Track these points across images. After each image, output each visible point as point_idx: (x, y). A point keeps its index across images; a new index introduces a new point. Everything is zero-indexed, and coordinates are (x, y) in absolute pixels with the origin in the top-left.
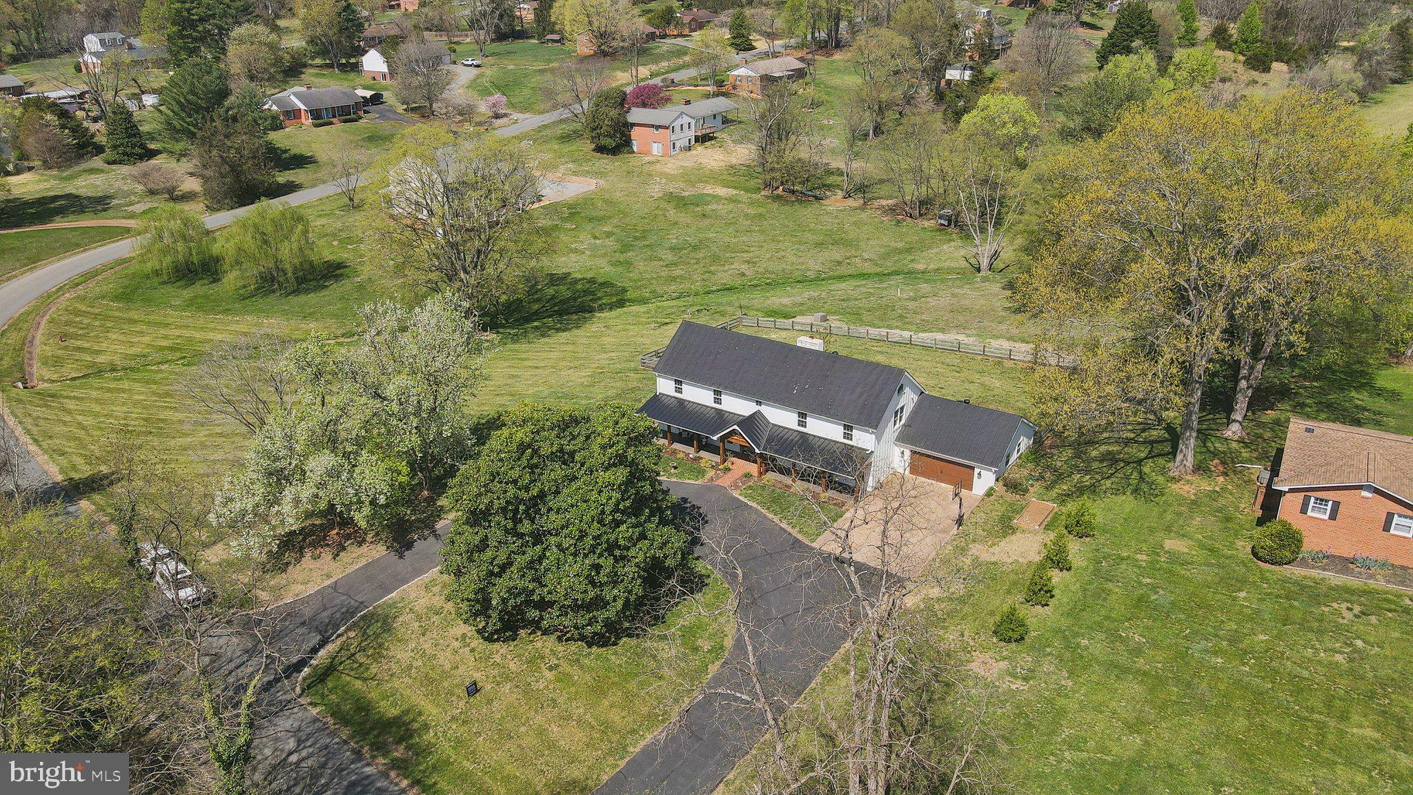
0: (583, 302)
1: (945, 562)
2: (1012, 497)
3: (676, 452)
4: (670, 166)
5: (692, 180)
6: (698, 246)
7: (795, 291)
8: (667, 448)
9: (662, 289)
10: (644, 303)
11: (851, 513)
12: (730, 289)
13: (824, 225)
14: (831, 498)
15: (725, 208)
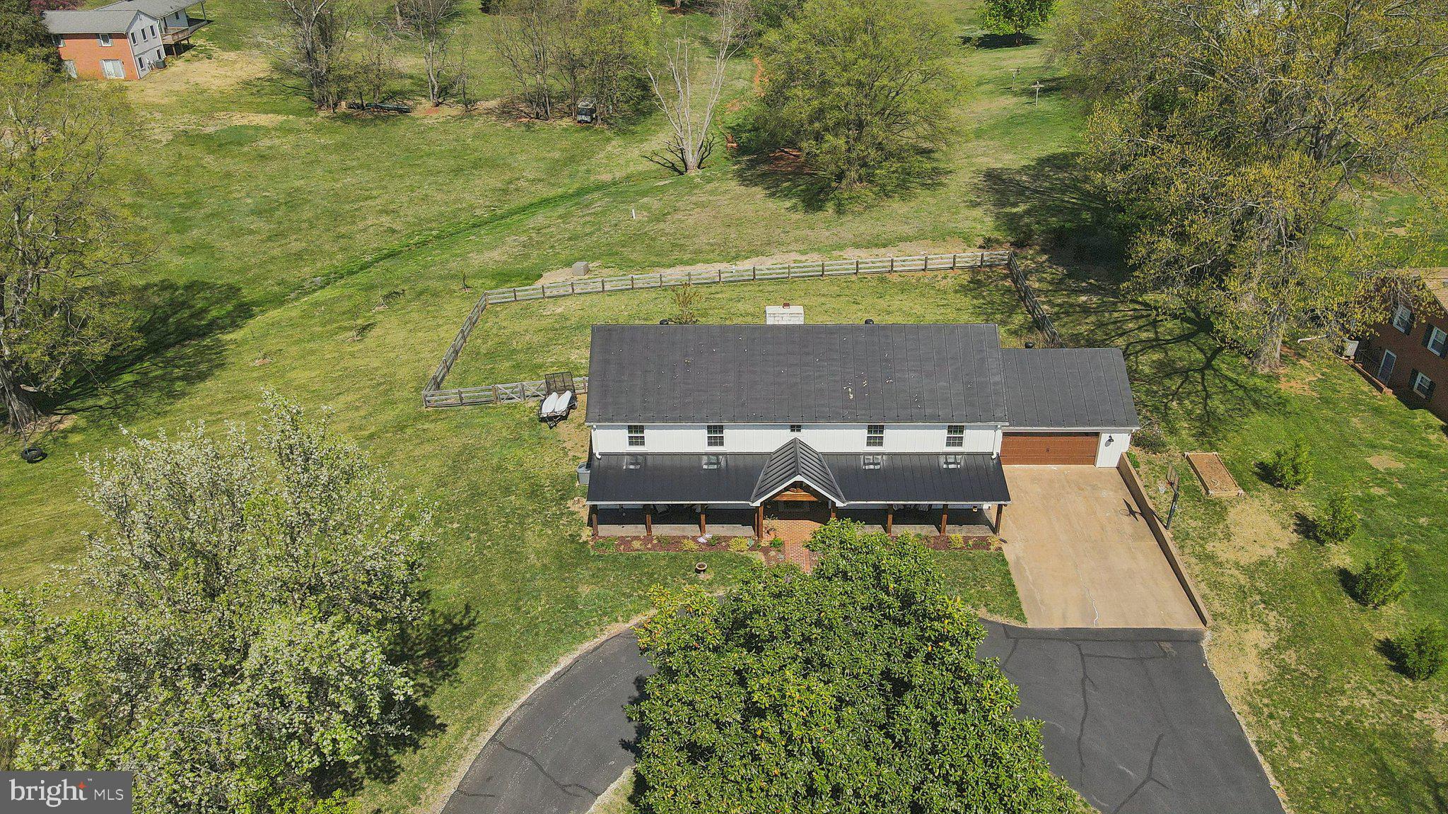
0: (179, 323)
1: (1216, 585)
2: (1160, 459)
3: (675, 542)
4: (151, 92)
5: (202, 108)
6: (293, 201)
7: (487, 239)
8: (649, 538)
9: (292, 276)
10: (282, 303)
11: (1009, 553)
12: (392, 255)
13: (440, 145)
14: (966, 539)
15: (285, 144)
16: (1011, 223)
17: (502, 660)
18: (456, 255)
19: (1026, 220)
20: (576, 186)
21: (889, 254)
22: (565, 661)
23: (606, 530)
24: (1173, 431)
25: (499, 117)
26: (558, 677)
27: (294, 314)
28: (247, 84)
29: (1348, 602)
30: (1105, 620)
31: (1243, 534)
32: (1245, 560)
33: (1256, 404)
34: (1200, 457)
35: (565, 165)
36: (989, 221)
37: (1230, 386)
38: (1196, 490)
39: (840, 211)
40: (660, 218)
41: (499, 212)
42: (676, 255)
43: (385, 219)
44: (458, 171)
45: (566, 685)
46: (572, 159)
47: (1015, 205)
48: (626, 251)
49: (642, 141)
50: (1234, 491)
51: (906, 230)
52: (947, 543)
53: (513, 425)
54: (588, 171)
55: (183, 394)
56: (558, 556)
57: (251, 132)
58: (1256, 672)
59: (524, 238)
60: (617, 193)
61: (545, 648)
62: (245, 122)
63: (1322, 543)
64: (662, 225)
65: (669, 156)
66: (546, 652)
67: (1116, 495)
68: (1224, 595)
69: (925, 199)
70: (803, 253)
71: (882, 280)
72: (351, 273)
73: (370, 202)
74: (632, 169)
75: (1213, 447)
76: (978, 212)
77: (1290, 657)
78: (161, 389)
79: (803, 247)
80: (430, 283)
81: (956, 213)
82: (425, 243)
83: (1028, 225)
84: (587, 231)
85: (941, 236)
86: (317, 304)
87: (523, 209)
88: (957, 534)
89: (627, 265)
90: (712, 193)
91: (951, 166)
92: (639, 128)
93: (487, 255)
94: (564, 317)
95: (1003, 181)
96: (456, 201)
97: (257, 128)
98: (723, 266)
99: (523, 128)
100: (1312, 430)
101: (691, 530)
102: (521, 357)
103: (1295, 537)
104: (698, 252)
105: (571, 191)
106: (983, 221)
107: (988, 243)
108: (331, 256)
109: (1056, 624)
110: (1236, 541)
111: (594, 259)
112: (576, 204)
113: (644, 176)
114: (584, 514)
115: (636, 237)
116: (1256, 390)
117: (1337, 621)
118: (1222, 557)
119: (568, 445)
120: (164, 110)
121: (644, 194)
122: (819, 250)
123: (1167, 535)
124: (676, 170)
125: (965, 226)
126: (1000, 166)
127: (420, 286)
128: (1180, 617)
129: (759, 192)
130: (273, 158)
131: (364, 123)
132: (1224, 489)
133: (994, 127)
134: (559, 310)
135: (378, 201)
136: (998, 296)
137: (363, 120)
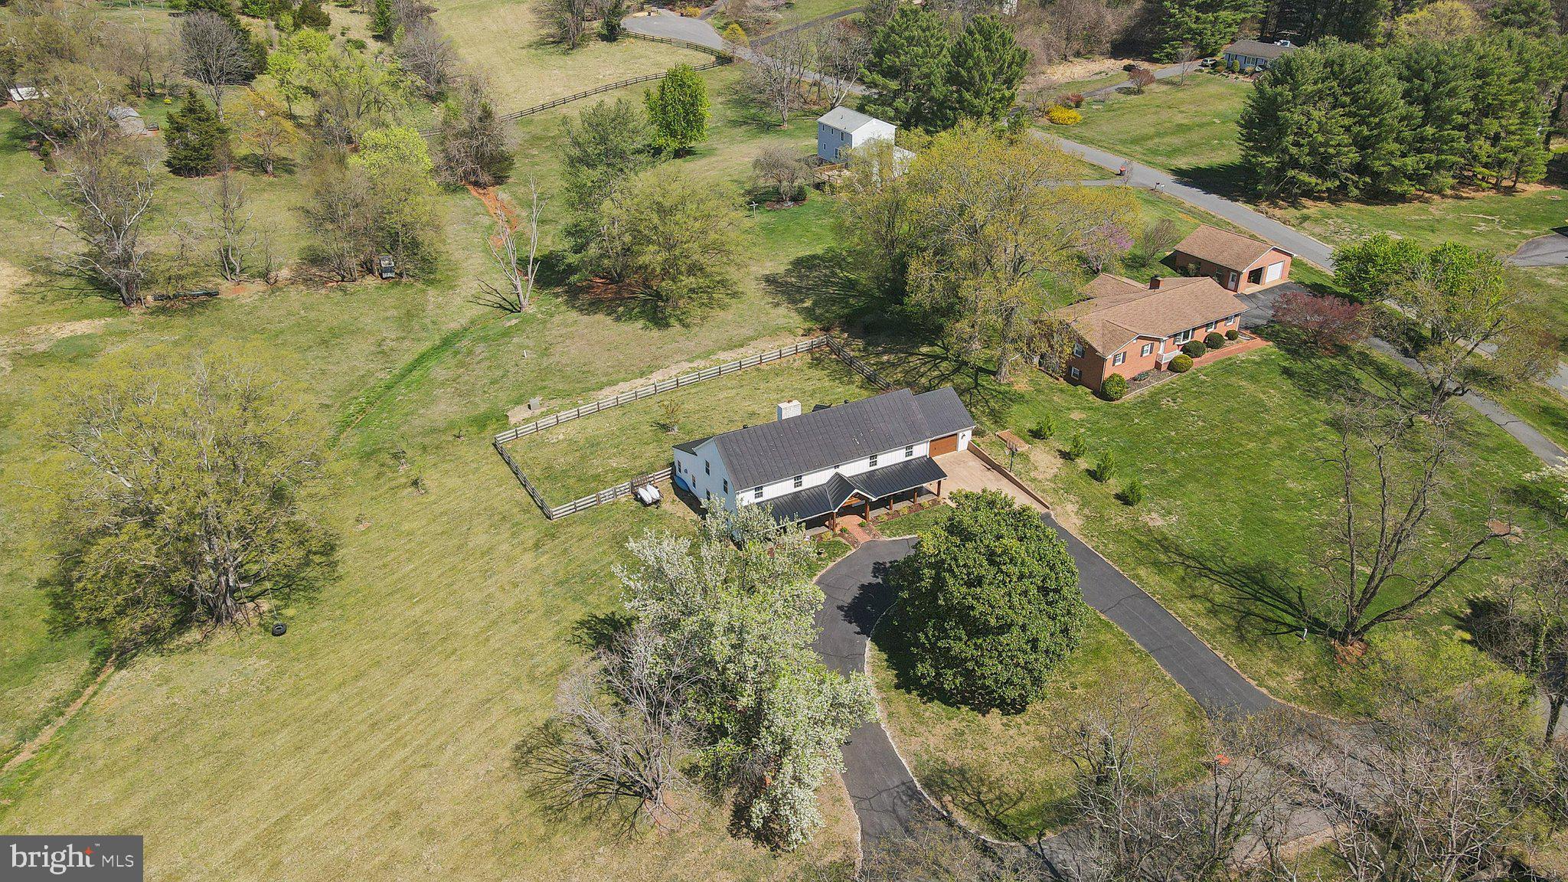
1: (1044, 491)
2: (988, 440)
7: (415, 397)
13: (279, 321)
14: (928, 502)
15: (134, 347)
16: (809, 314)
18: (407, 414)
19: (818, 311)
20: (437, 337)
21: (749, 351)
24: (984, 424)
25: (307, 286)
29: (1095, 482)
31: (1042, 466)
32: (1048, 476)
33: (1010, 400)
34: (1002, 433)
35: (410, 321)
36: (796, 316)
37: (993, 393)
39: (684, 326)
40: (546, 353)
41: (397, 372)
46: (411, 314)
47: (803, 301)
48: (549, 384)
49: (453, 288)
50: (1027, 446)
51: (747, 332)
52: (921, 507)
53: (628, 513)
54: (434, 323)
57: (86, 342)
58: (1078, 521)
59: (450, 390)
62: (67, 333)
63: (1073, 460)
64: (554, 359)
65: (489, 298)
67: (974, 462)
68: (1049, 494)
69: (737, 306)
71: (757, 370)
74: (469, 314)
75: (1005, 427)
76: (782, 310)
77: (1086, 511)
81: (767, 314)
83: (821, 314)
85: (771, 332)
87: (414, 367)
88: (922, 501)
89: (564, 394)
90: (564, 325)
91: (734, 278)
92: (438, 276)
94: (571, 441)
95: (781, 283)
96: (352, 369)
97: (88, 336)
99: (340, 293)
100: (1041, 408)
103: (1062, 461)
104: (608, 374)
105: (437, 343)
106: (790, 316)
107: (806, 332)
110: (1040, 469)
112: (456, 353)
113: (484, 319)
115: (544, 372)
116: (1006, 392)
117: (1096, 492)
118: (1040, 477)
119: (680, 515)
121: (507, 335)
122: (699, 357)
123: (1012, 474)
124: (507, 309)
125: (781, 322)
126: (768, 272)
127: (415, 444)
129: (603, 318)
131: (188, 313)
132: (1022, 446)
134: (561, 437)
136: (834, 366)
137: (184, 311)
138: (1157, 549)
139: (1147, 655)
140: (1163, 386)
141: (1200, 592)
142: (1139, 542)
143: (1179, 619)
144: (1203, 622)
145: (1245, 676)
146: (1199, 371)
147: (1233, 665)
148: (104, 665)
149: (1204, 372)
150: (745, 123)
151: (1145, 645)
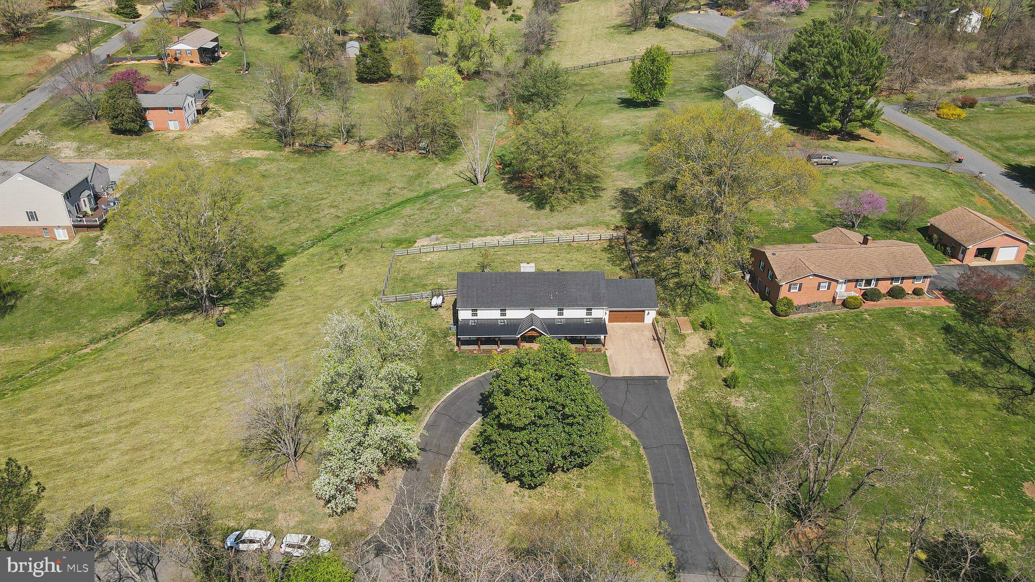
1: (676, 362)
2: (667, 320)
3: (490, 351)
4: (196, 138)
5: (225, 147)
6: (286, 202)
7: (385, 221)
8: (479, 350)
9: (297, 241)
10: (295, 254)
11: (608, 353)
12: (340, 230)
13: (351, 168)
14: (593, 349)
15: (272, 167)
16: (628, 218)
17: (433, 388)
18: (372, 230)
19: (635, 217)
20: (423, 191)
21: (573, 233)
22: (455, 389)
23: (463, 347)
24: (674, 309)
25: (378, 151)
26: (453, 394)
27: (304, 260)
28: (243, 132)
29: (718, 366)
30: (637, 374)
31: (689, 346)
32: (688, 354)
33: (708, 299)
34: (683, 319)
35: (416, 179)
36: (619, 217)
37: (700, 292)
38: (677, 331)
39: (552, 210)
40: (467, 211)
41: (387, 206)
42: (477, 231)
43: (332, 210)
44: (363, 183)
45: (457, 396)
46: (418, 176)
47: (631, 208)
48: (453, 229)
49: (453, 165)
50: (690, 331)
51: (581, 220)
52: (586, 351)
53: (420, 309)
54: (428, 183)
55: (272, 298)
56: (447, 356)
57: (254, 162)
58: (682, 387)
59: (403, 221)
60: (445, 196)
61: (447, 385)
62: (249, 155)
63: (715, 348)
64: (469, 215)
65: (469, 174)
66: (448, 387)
67: (649, 333)
68: (678, 365)
69: (591, 204)
70: (535, 232)
71: (569, 245)
72: (323, 239)
73: (323, 202)
74: (450, 181)
75: (687, 315)
76: (614, 212)
77: (694, 383)
78: (260, 296)
79: (535, 229)
80: (364, 245)
81: (604, 212)
82: (354, 223)
83: (635, 219)
84: (434, 218)
85: (596, 224)
86: (313, 255)
87: (398, 205)
88: (590, 347)
89: (455, 236)
90: (492, 197)
91: (605, 186)
92: (451, 157)
93: (387, 230)
94: (431, 263)
95: (628, 195)
96: (366, 200)
97: (256, 159)
98: (499, 238)
99: (392, 157)
100: (724, 309)
101: (495, 347)
102: (416, 281)
103: (707, 346)
104: (487, 230)
105: (421, 194)
106: (615, 216)
107: (617, 228)
108: (312, 230)
109: (621, 375)
110: (687, 348)
111: (439, 233)
112: (425, 202)
113: (456, 185)
114: (455, 342)
115: (457, 222)
116: (710, 294)
117: (712, 372)
118: (680, 353)
119: (444, 317)
120: (205, 148)
121: (458, 197)
122: (542, 230)
123: (663, 346)
124: (472, 182)
125: (607, 219)
126: (627, 187)
127: (360, 247)
128: (661, 372)
129: (514, 197)
130: (269, 177)
131: (310, 155)
132: (687, 330)
133: (627, 164)
134: (429, 259)
135: (327, 201)
136: (619, 253)
137: (309, 153)
138: (721, 421)
139: (650, 484)
140: (828, 315)
141: (725, 457)
142: (713, 412)
143: (695, 470)
144: (709, 477)
145: (709, 520)
146: (866, 311)
147: (707, 511)
148: (146, 319)
149: (870, 312)
150: (711, 90)
151: (654, 477)
